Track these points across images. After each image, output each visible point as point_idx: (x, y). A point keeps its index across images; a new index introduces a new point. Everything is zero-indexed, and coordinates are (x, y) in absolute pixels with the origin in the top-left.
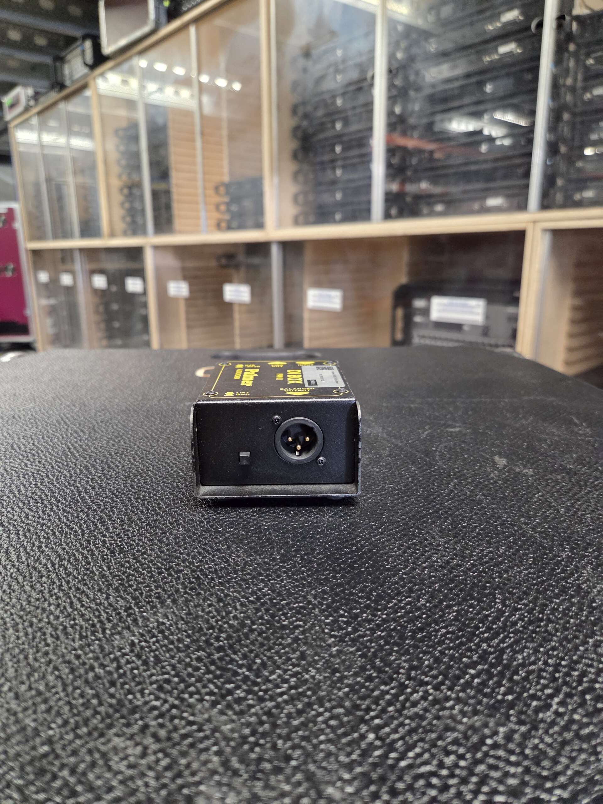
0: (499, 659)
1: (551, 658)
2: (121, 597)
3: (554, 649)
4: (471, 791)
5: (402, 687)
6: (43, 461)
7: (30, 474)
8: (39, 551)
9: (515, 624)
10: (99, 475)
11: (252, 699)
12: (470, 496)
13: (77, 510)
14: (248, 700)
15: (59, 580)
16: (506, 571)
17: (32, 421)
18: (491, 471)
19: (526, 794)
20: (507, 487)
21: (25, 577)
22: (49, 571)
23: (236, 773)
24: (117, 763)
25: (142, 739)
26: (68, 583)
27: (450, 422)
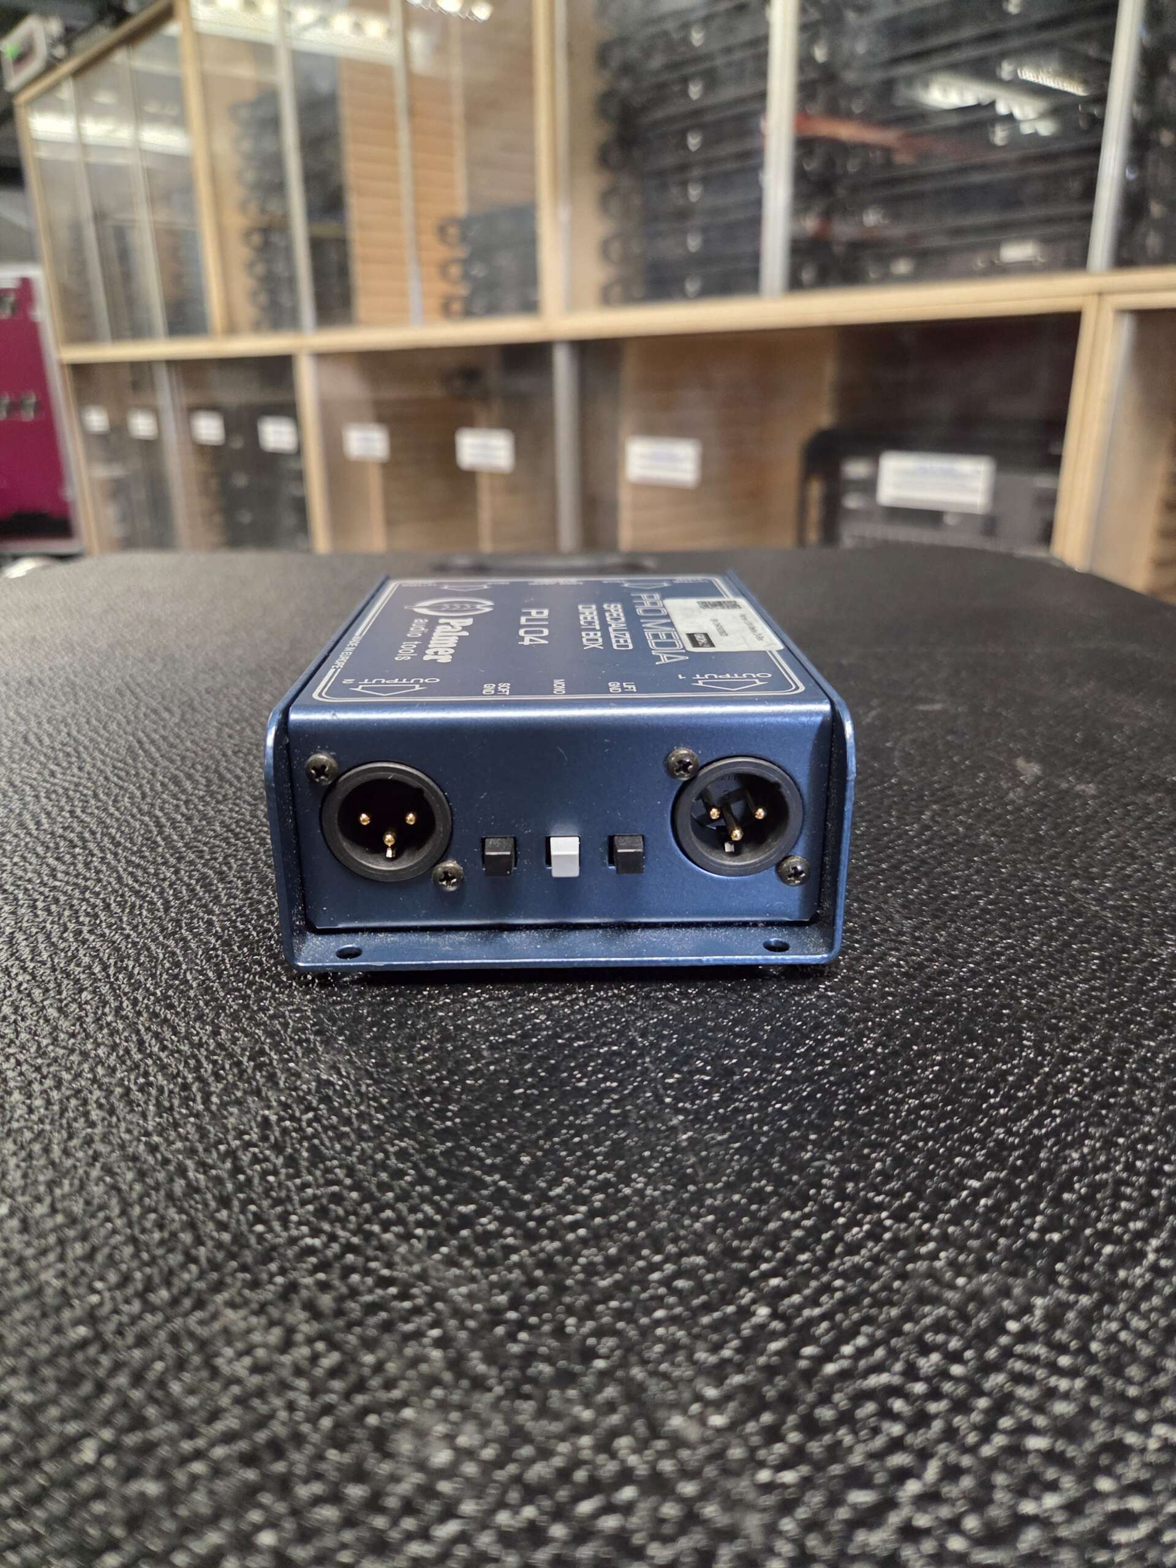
0: (1031, 1161)
1: (1142, 1159)
2: (244, 1031)
3: (1146, 1139)
4: (975, 1427)
5: (827, 1214)
6: (88, 767)
7: (61, 791)
8: (76, 940)
9: (1062, 1088)
10: (201, 793)
11: (512, 1235)
12: (966, 837)
13: (154, 862)
14: (505, 1237)
15: (117, 997)
16: (1044, 985)
17: (67, 689)
18: (1009, 789)
19: (1093, 1434)
20: (1044, 819)
21: (47, 990)
22: (96, 980)
23: (479, 1384)
24: (230, 1361)
25: (284, 1312)
26: (135, 1002)
27: (922, 693)
